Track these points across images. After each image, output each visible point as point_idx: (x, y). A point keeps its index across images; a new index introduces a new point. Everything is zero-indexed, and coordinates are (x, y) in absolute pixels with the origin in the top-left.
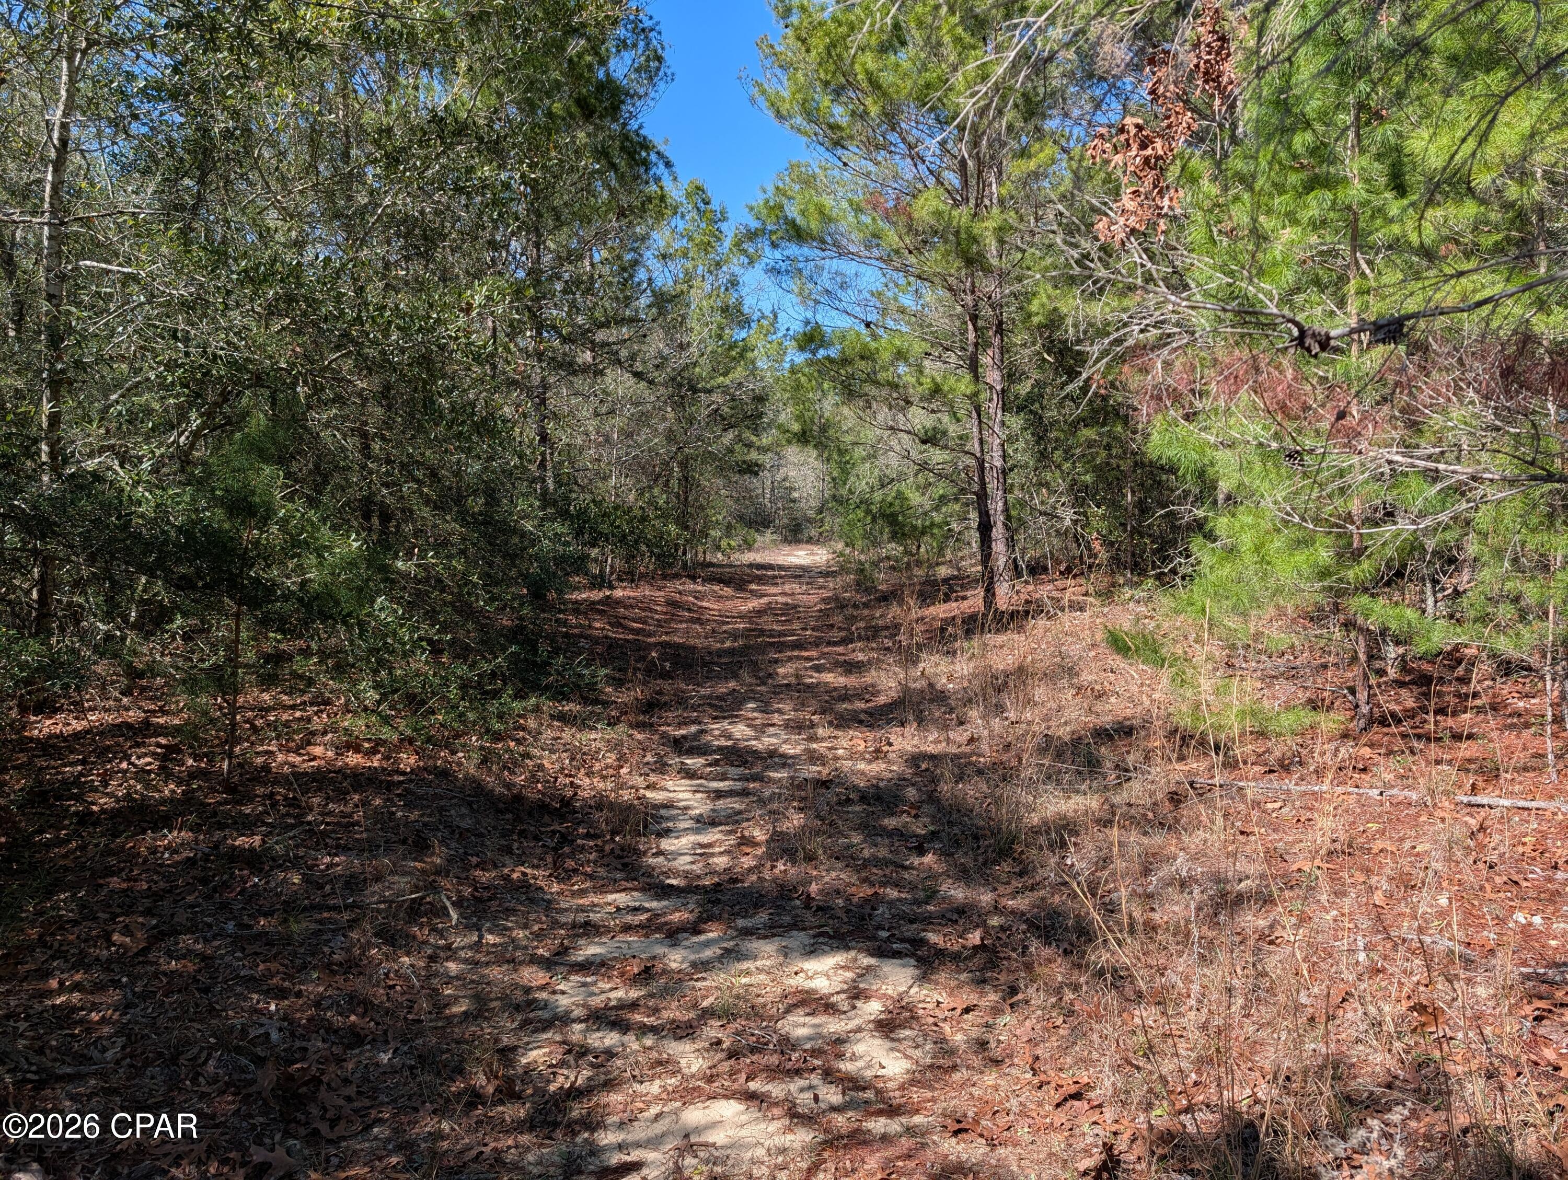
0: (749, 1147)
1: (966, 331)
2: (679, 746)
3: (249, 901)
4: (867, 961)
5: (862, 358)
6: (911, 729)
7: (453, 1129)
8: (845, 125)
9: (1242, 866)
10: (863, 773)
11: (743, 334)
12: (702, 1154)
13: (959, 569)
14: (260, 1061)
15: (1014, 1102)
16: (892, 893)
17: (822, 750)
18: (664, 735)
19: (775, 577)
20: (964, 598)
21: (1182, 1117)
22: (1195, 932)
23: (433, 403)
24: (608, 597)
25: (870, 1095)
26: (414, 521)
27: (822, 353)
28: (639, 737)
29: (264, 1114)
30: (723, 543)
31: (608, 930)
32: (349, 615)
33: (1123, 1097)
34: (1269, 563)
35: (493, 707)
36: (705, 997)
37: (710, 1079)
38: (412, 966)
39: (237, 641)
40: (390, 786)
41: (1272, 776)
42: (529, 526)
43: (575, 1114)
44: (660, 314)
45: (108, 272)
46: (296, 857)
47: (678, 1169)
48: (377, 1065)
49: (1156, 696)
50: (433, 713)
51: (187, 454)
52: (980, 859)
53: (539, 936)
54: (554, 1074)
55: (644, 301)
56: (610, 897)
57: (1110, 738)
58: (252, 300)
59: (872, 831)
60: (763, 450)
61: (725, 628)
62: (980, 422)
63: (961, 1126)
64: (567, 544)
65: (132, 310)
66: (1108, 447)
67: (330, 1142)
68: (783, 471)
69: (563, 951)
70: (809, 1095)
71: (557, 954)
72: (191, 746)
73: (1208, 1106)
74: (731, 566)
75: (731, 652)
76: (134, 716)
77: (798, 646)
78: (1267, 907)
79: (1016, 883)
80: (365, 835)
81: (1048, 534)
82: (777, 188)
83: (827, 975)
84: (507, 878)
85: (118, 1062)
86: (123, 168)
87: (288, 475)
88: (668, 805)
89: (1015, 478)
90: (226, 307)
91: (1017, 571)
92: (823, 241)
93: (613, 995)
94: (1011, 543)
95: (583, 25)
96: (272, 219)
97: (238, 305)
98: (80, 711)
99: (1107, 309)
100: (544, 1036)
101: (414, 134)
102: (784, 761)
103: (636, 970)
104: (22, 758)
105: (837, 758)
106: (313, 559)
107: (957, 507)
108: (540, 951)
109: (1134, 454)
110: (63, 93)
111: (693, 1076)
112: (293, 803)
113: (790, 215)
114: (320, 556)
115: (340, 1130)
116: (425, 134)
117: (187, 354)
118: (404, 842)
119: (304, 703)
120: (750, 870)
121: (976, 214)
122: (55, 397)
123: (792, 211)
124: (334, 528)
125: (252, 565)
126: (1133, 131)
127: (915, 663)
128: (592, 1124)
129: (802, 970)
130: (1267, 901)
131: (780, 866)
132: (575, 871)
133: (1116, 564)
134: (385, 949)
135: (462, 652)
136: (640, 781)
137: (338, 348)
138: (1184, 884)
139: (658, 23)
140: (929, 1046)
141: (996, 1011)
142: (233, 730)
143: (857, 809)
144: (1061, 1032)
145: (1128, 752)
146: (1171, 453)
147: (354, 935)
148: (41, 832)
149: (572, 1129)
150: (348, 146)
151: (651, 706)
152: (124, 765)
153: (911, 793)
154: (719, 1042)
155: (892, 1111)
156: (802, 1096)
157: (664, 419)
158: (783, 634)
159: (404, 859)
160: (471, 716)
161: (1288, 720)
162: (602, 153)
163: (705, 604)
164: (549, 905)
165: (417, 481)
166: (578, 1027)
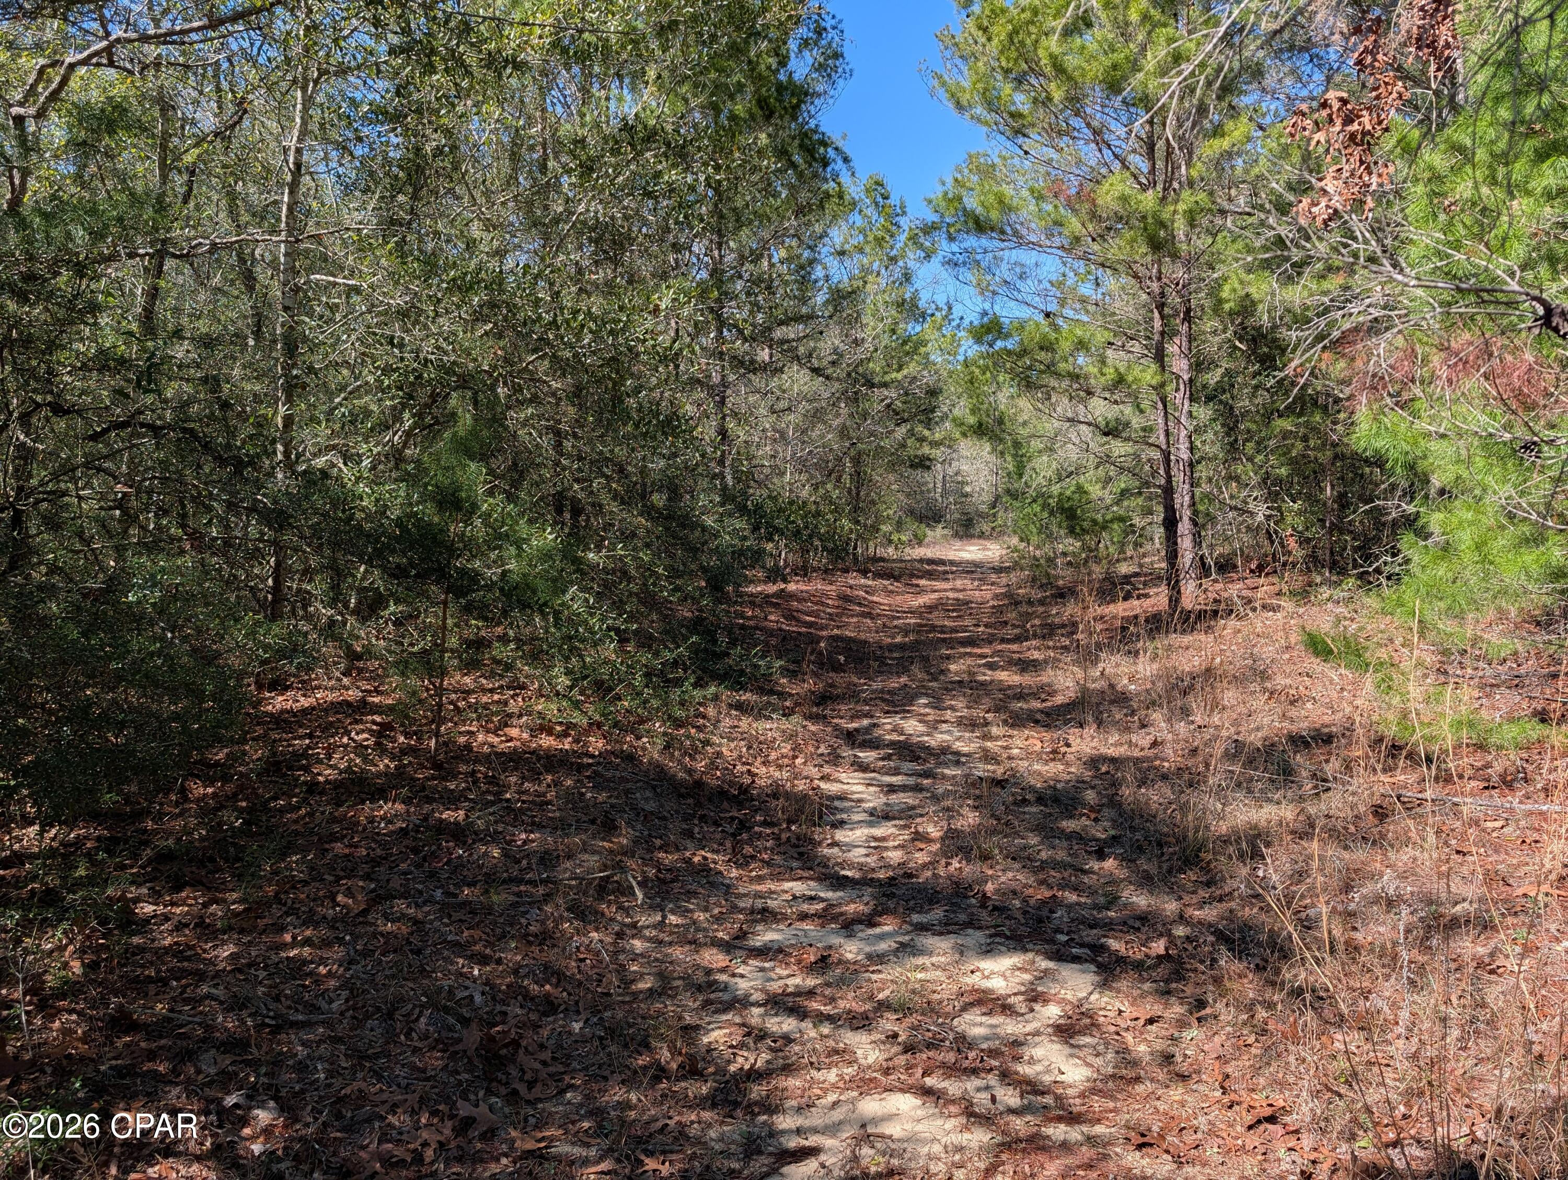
0: (924, 1142)
1: (1152, 319)
2: (851, 737)
3: (454, 872)
4: (1045, 964)
5: (1042, 348)
6: (1090, 731)
7: (640, 1100)
8: (1026, 112)
9: (1457, 886)
10: (1040, 774)
11: (918, 328)
12: (878, 1145)
13: (1141, 566)
14: (465, 1022)
15: (1202, 1120)
16: (1072, 897)
17: (996, 749)
18: (836, 728)
19: (946, 572)
20: (1146, 596)
21: (1390, 1151)
22: (1405, 955)
23: (622, 402)
24: (783, 590)
25: (1048, 1100)
26: (603, 515)
27: (999, 344)
28: (813, 728)
29: (471, 1071)
30: (895, 537)
31: (785, 917)
32: (545, 604)
33: (1323, 1124)
34: (1491, 563)
35: (675, 695)
36: (881, 990)
37: (887, 1072)
38: (601, 941)
39: (444, 627)
40: (580, 768)
41: (1493, 792)
42: (709, 521)
43: (754, 1096)
44: (836, 310)
45: (335, 284)
46: (496, 832)
47: (855, 1159)
48: (570, 1033)
49: (1358, 702)
50: (620, 699)
51: (400, 452)
52: (1165, 866)
53: (718, 919)
54: (734, 1054)
55: (820, 299)
56: (787, 885)
57: (1307, 745)
58: (458, 307)
59: (1049, 833)
60: (936, 444)
61: (896, 622)
62: (1166, 413)
63: (1145, 1140)
64: (745, 538)
65: (355, 319)
66: (1305, 439)
67: (528, 1102)
68: (955, 464)
69: (742, 935)
70: (985, 1096)
71: (737, 938)
72: (403, 725)
73: (1419, 1142)
74: (902, 561)
75: (902, 647)
76: (353, 695)
77: (971, 642)
78: (1489, 933)
79: (1203, 893)
80: (558, 814)
81: (1239, 531)
82: (956, 180)
83: (1004, 976)
84: (688, 861)
85: (342, 1014)
86: (347, 187)
87: (491, 472)
88: (842, 797)
89: (1203, 472)
90: (437, 315)
91: (1204, 570)
92: (1003, 232)
93: (791, 982)
94: (1197, 541)
95: (766, 27)
96: (476, 230)
97: (447, 312)
98: (307, 688)
99: (1306, 293)
100: (724, 1017)
101: (606, 143)
102: (958, 758)
103: (813, 959)
104: (259, 731)
105: (1010, 758)
106: (513, 550)
107: (1140, 501)
108: (720, 934)
109: (1334, 445)
110: (298, 120)
111: (869, 1067)
112: (492, 781)
113: (968, 207)
114: (519, 548)
115: (537, 1091)
116: (617, 142)
117: (402, 359)
118: (593, 822)
119: (501, 687)
120: (925, 866)
121: (1164, 198)
122: (289, 400)
123: (972, 202)
124: (531, 522)
125: (459, 556)
126: (1336, 105)
127: (1095, 661)
128: (771, 1107)
129: (978, 969)
130: (1486, 926)
131: (955, 864)
132: (753, 857)
133: (1314, 562)
134: (576, 923)
135: (646, 641)
136: (814, 772)
137: (535, 351)
138: (1391, 904)
139: (840, 21)
140: (1110, 1056)
141: (1182, 1024)
142: (440, 710)
143: (1034, 809)
144: (1254, 1051)
145: (1327, 761)
146: (1379, 444)
147: (548, 909)
148: (275, 798)
149: (752, 1109)
150: (545, 158)
151: (824, 699)
152: (345, 740)
153: (1090, 796)
154: (895, 1036)
155: (1073, 1119)
156: (979, 1095)
157: (838, 415)
158: (954, 630)
159: (594, 838)
160: (655, 703)
161: (1511, 732)
162: (782, 153)
163: (875, 599)
164: (728, 890)
165: (607, 477)
166: (756, 1011)
